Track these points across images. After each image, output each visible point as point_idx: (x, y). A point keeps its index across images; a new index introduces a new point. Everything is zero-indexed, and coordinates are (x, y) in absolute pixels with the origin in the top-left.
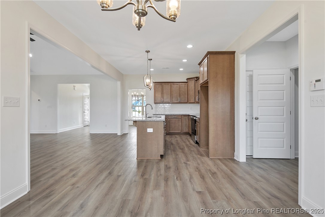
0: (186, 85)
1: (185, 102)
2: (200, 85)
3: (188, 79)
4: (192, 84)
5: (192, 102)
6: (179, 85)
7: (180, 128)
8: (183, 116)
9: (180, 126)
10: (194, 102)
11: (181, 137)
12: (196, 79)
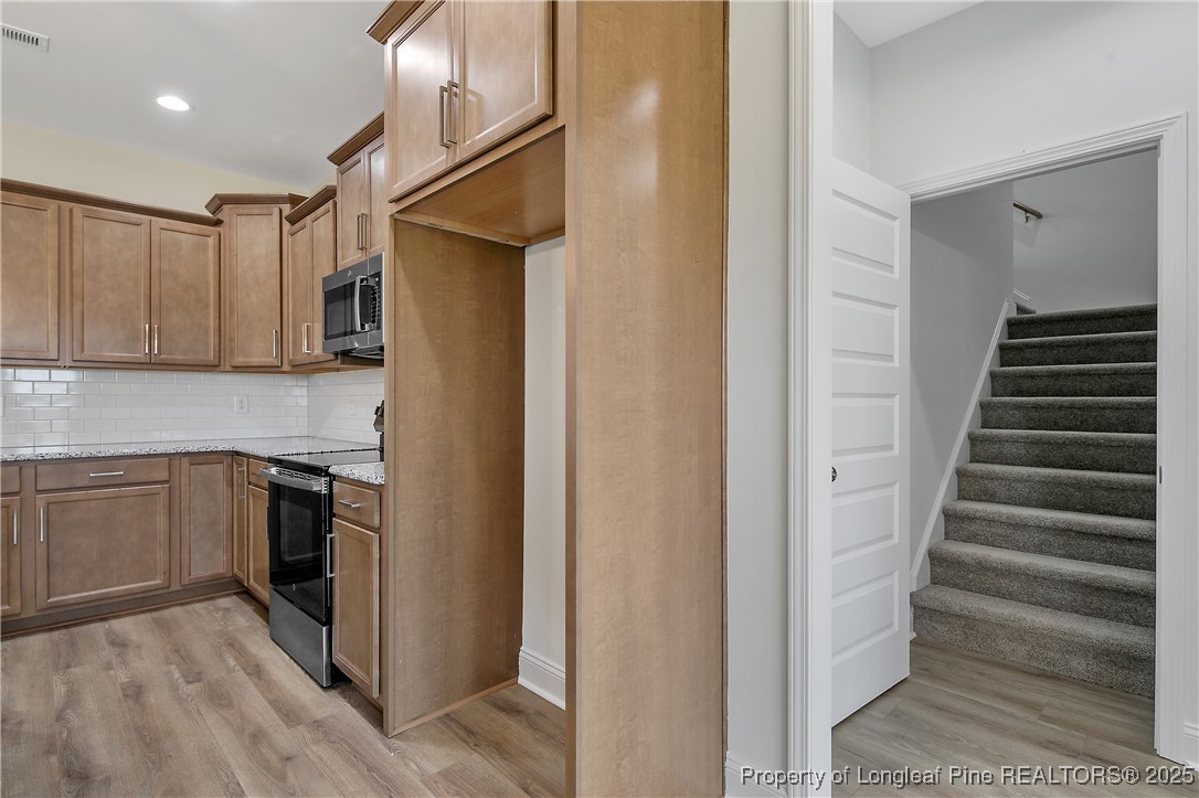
0: (211, 241)
1: (200, 358)
2: (395, 208)
3: (219, 202)
4: (255, 237)
5: (255, 360)
6: (144, 229)
7: (161, 556)
8: (185, 461)
9: (162, 538)
10: (272, 360)
11: (165, 627)
12: (287, 209)
